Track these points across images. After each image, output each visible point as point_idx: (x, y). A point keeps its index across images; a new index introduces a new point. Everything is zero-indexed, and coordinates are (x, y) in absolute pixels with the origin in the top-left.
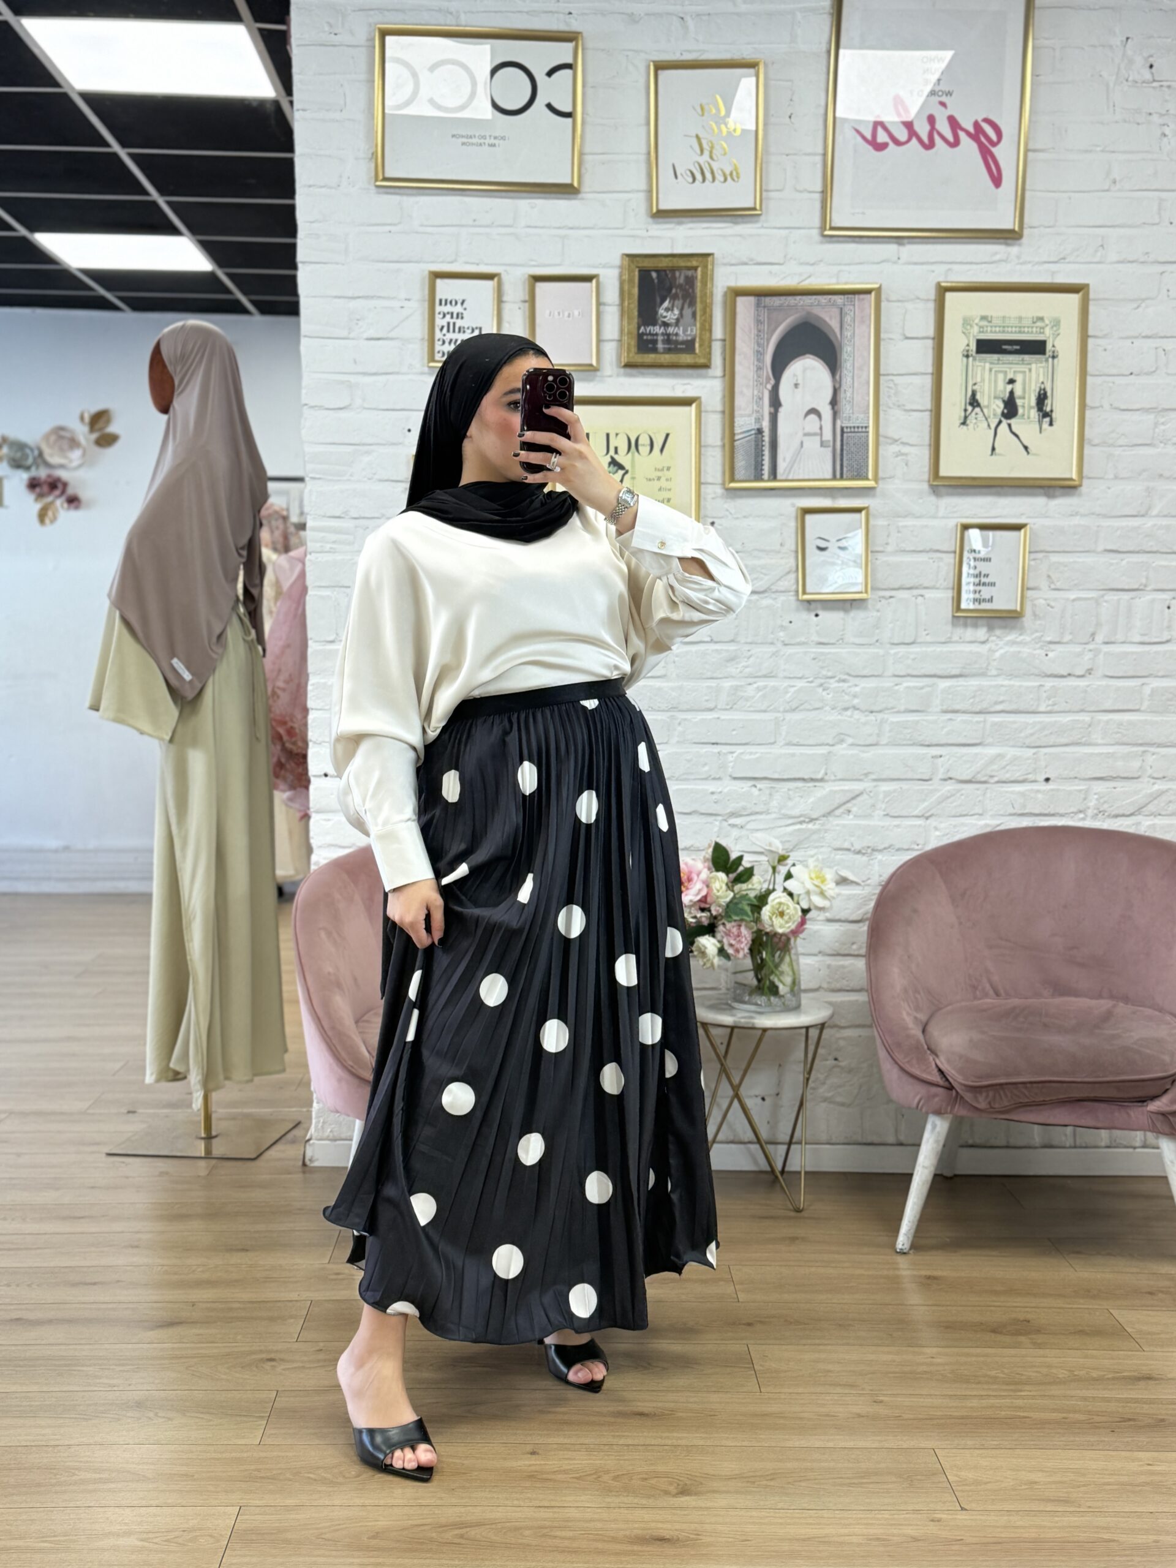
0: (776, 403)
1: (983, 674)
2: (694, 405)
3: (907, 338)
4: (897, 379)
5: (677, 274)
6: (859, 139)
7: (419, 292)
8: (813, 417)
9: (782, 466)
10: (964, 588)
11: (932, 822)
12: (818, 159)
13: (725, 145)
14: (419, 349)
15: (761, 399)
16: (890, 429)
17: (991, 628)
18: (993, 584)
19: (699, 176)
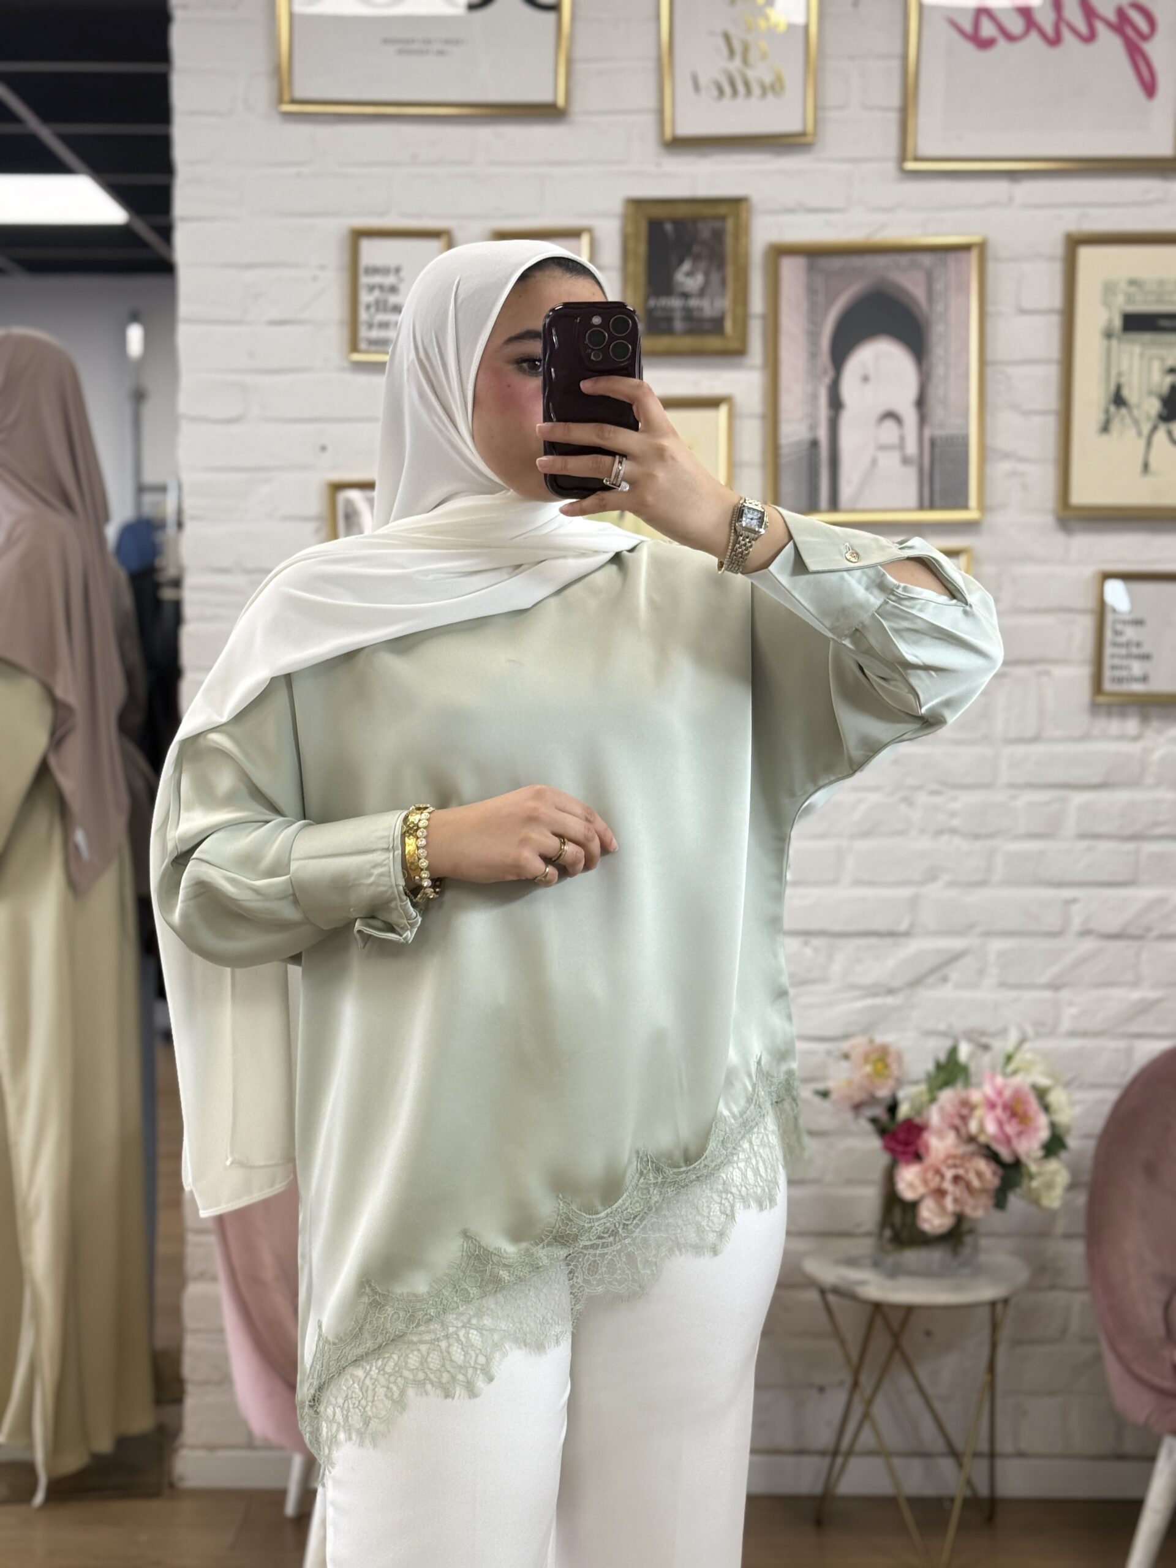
0: (836, 404)
1: (1134, 783)
2: (723, 410)
3: (1023, 311)
4: (1011, 370)
5: (701, 226)
6: (954, 35)
7: (334, 257)
8: (890, 424)
9: (846, 492)
10: (1108, 662)
11: (1065, 994)
12: (896, 64)
13: (763, 45)
14: (335, 336)
15: (814, 397)
16: (1001, 440)
17: (1145, 719)
18: (1146, 657)
19: (727, 89)
